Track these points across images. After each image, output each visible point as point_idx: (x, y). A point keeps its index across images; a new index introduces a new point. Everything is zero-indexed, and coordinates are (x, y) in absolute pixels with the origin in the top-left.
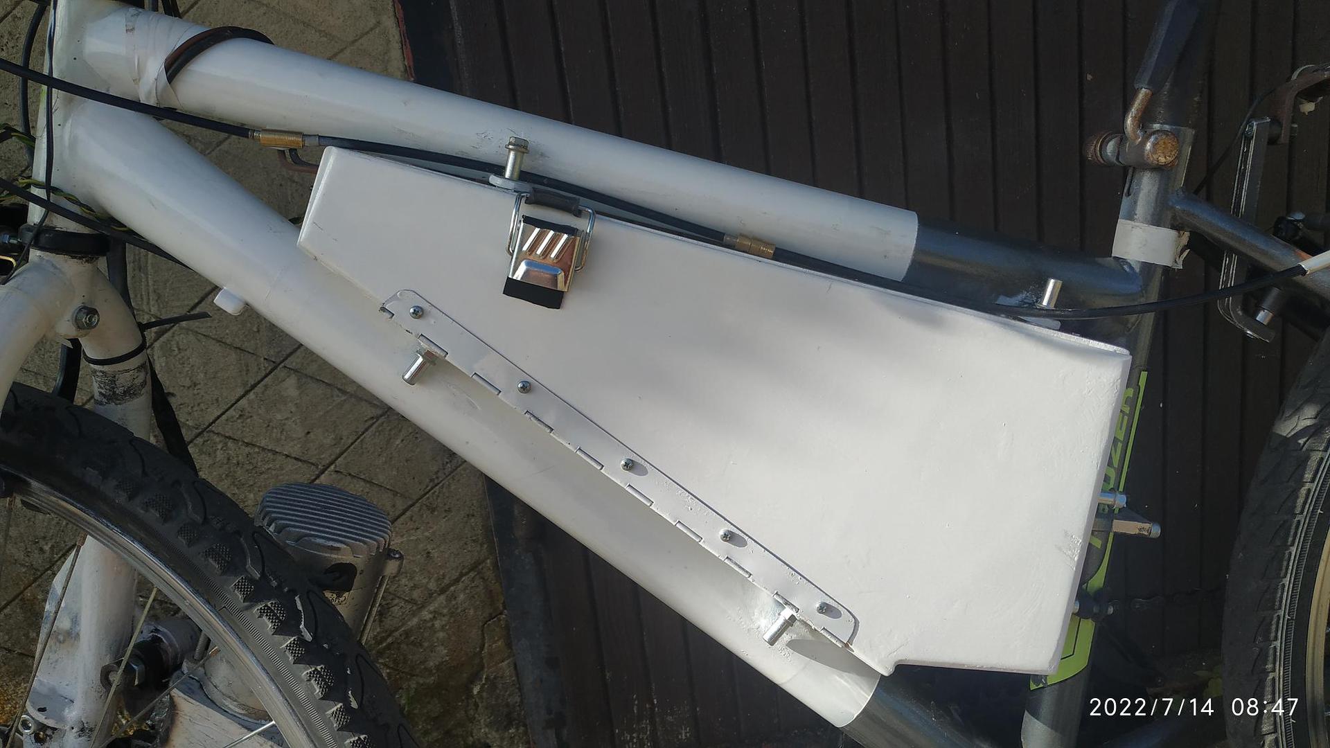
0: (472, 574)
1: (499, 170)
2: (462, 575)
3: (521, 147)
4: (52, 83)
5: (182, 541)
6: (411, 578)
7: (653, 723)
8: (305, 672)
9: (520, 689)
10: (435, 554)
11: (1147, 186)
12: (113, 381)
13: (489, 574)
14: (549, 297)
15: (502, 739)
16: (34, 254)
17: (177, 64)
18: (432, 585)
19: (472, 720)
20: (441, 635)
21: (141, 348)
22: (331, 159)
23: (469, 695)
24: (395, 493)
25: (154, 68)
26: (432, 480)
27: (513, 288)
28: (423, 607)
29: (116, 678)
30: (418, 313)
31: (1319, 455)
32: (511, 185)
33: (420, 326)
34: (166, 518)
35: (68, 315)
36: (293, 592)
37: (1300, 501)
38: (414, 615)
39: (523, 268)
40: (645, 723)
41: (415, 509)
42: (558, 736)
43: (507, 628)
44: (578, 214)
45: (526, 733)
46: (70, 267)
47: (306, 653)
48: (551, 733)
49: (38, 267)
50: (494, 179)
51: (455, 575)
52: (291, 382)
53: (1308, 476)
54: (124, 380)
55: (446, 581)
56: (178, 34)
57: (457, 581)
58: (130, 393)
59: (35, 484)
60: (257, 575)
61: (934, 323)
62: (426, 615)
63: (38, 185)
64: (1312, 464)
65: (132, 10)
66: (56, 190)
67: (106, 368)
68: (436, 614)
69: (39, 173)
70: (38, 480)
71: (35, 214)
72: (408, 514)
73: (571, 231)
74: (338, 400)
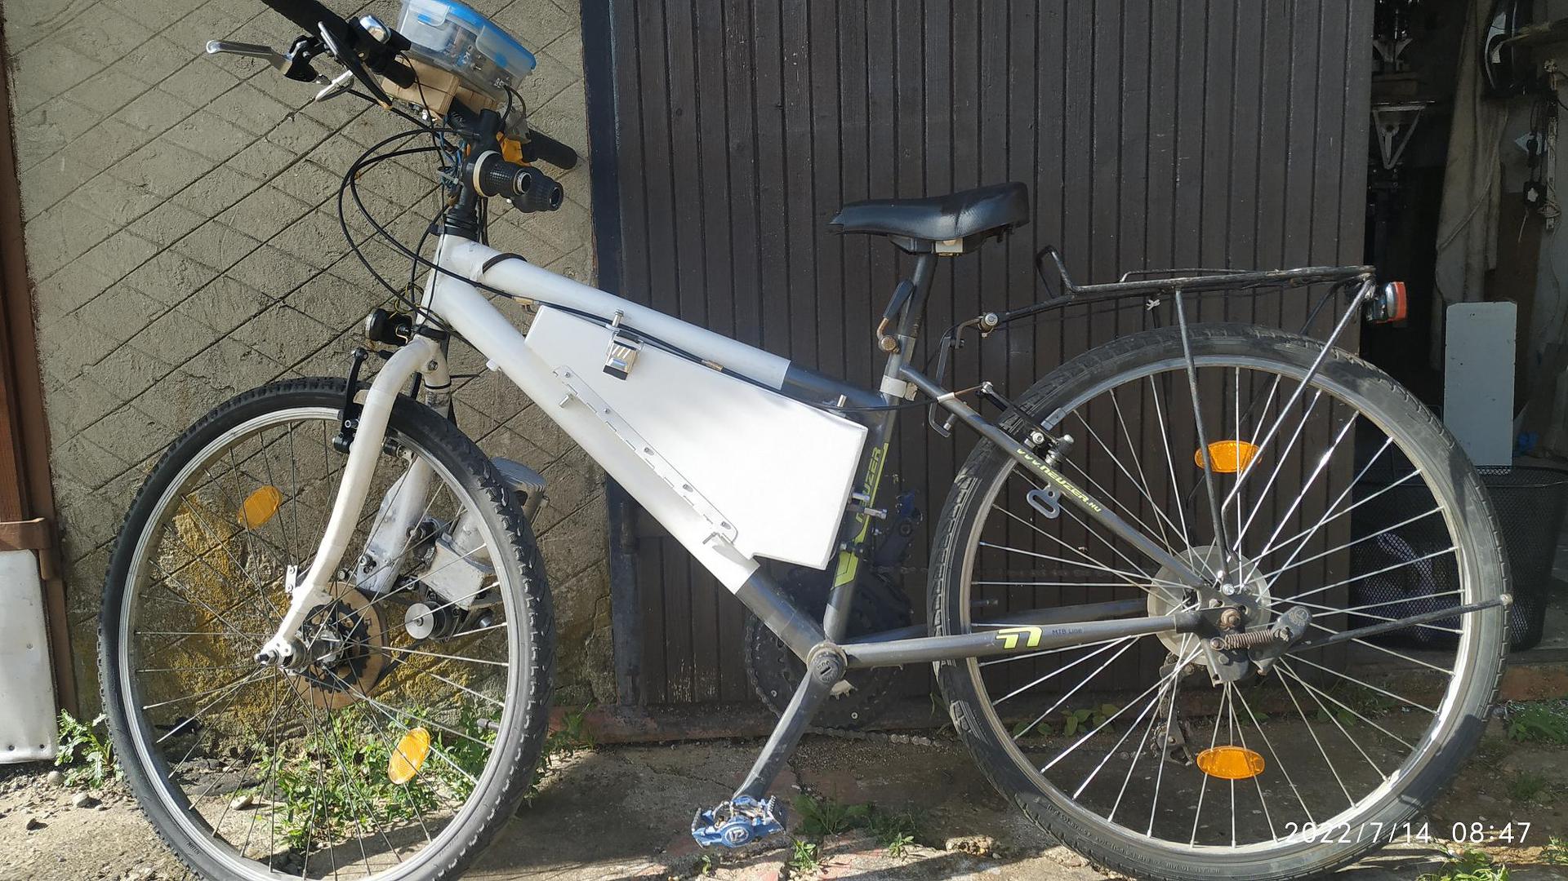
0: (594, 567)
1: (610, 322)
2: (587, 567)
3: (621, 314)
4: (437, 268)
5: (460, 459)
6: (558, 564)
7: (692, 680)
8: (501, 517)
9: (614, 646)
10: (573, 551)
11: (894, 362)
12: (436, 397)
13: (603, 569)
14: (622, 375)
15: (599, 678)
16: (417, 336)
17: (487, 266)
18: (569, 570)
19: (582, 664)
20: (570, 603)
21: (450, 384)
22: (543, 309)
23: (583, 648)
24: (555, 510)
25: (479, 267)
26: (577, 505)
27: (608, 370)
28: (561, 584)
29: (413, 533)
30: (568, 375)
31: (963, 491)
32: (614, 329)
33: (567, 380)
34: (454, 449)
35: (426, 363)
36: (501, 487)
37: (955, 512)
38: (556, 587)
39: (612, 361)
40: (687, 680)
41: (566, 521)
42: (633, 682)
43: (611, 604)
44: (638, 342)
45: (614, 676)
46: (431, 344)
47: (503, 511)
48: (629, 678)
49: (416, 341)
50: (608, 326)
51: (584, 566)
52: (507, 435)
53: (959, 500)
54: (440, 397)
55: (578, 569)
56: (492, 254)
57: (585, 570)
58: (441, 404)
59: (399, 433)
60: (487, 477)
61: (783, 405)
62: (563, 589)
63: (424, 308)
64: (961, 495)
65: (473, 243)
66: (431, 311)
67: (434, 391)
68: (570, 589)
69: (425, 303)
70: (401, 431)
71: (420, 319)
72: (561, 523)
73: (633, 348)
74: (531, 450)
